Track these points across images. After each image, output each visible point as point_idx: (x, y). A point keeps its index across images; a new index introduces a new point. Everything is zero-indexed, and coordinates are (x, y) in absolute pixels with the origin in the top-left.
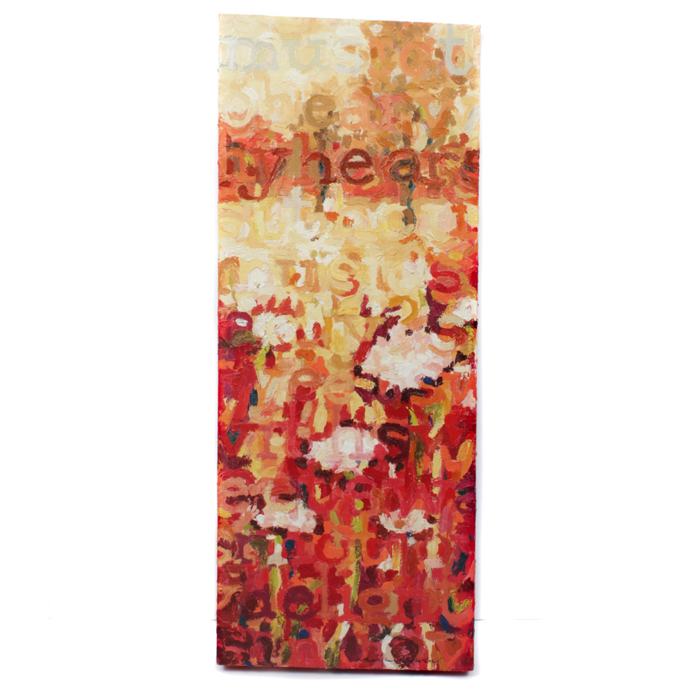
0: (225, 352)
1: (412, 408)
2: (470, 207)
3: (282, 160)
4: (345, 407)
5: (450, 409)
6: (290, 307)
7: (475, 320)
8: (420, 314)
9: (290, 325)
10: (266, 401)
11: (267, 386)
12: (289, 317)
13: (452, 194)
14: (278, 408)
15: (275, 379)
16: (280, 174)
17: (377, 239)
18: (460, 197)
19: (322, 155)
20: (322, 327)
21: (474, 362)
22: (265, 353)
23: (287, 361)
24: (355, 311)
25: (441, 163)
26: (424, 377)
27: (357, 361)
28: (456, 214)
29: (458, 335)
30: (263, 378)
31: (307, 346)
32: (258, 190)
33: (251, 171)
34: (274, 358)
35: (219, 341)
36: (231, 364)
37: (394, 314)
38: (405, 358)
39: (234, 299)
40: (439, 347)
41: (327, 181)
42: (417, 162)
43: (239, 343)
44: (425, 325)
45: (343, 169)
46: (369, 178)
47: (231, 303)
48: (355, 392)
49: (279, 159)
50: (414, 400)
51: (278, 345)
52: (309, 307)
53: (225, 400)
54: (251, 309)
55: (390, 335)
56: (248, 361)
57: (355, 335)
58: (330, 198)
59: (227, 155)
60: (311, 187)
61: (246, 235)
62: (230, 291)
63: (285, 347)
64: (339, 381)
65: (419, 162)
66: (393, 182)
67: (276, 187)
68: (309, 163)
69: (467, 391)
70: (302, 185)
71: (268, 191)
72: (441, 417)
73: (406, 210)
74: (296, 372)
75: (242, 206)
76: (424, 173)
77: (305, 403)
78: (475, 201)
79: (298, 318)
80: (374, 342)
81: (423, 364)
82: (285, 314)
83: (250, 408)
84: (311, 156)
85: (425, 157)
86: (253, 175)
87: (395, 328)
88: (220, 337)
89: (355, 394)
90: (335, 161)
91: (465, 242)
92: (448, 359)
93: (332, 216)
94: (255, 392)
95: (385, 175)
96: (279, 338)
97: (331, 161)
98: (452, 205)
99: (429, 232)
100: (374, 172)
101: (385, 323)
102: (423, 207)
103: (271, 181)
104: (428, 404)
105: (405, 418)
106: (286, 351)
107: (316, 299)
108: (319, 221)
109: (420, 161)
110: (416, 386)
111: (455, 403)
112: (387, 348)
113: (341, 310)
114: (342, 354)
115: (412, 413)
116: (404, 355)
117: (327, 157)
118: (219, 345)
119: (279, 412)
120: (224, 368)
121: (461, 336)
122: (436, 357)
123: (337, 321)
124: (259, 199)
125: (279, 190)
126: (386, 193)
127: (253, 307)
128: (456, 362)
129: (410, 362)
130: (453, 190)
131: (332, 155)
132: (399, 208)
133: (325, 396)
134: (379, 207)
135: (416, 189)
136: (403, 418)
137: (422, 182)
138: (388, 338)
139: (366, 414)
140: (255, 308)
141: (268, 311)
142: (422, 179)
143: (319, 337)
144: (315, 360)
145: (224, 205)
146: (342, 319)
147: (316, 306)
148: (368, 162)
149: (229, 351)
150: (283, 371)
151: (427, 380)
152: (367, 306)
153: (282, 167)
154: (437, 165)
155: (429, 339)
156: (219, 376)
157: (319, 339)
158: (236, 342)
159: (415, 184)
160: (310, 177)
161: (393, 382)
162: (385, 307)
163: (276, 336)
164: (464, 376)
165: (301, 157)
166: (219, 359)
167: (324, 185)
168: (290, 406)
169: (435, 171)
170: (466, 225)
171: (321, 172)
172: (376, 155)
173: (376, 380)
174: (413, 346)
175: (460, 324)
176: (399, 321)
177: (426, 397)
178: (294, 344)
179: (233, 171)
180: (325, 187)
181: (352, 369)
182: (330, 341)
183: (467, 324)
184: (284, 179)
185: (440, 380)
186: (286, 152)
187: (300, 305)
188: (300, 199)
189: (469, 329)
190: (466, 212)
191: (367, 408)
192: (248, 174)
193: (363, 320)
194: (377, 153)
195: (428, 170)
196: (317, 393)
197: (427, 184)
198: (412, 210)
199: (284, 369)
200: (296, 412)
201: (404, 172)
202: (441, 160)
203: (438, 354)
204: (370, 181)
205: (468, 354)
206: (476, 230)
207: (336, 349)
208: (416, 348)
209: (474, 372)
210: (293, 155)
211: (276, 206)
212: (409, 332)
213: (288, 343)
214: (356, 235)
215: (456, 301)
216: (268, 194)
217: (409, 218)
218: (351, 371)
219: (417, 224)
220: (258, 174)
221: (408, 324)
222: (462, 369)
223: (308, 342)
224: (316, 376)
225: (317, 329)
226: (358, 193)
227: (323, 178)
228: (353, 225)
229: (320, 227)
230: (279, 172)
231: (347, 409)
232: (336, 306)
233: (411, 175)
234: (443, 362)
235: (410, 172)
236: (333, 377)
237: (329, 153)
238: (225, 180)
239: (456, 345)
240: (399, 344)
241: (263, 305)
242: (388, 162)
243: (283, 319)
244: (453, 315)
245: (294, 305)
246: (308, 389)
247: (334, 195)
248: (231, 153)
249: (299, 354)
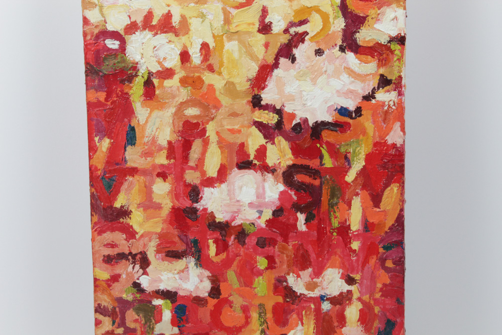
0: (94, 81)
1: (324, 146)
4: (242, 145)
5: (371, 146)
6: (172, 23)
7: (403, 35)
8: (332, 29)
9: (172, 46)
10: (146, 140)
11: (147, 122)
12: (171, 36)
14: (161, 149)
15: (156, 113)
20: (211, 47)
21: (401, 87)
22: (143, 81)
23: (169, 90)
24: (251, 26)
26: (339, 108)
27: (256, 89)
29: (381, 54)
30: (141, 111)
31: (194, 72)
34: (154, 87)
35: (86, 67)
36: (102, 96)
37: (300, 29)
38: (315, 84)
39: (103, 15)
40: (357, 69)
43: (110, 70)
44: (340, 43)
47: (99, 19)
48: (254, 127)
50: (326, 135)
51: (158, 71)
52: (194, 23)
53: (97, 139)
54: (123, 27)
55: (296, 56)
56: (122, 91)
57: (253, 57)
62: (96, 5)
63: (168, 73)
64: (234, 115)
69: (393, 124)
72: (360, 156)
74: (182, 103)
77: (193, 141)
79: (181, 37)
80: (276, 65)
81: (338, 91)
82: (165, 32)
83: (127, 148)
87: (302, 47)
88: (87, 63)
89: (254, 130)
92: (369, 85)
94: (133, 129)
96: (160, 63)
101: (289, 41)
104: (345, 141)
105: (316, 158)
106: (168, 78)
107: (202, 13)
110: (329, 119)
111: (378, 140)
112: (293, 72)
113: (234, 25)
114: (236, 80)
115: (324, 152)
116: (314, 81)
118: (86, 72)
119: (162, 152)
120: (94, 100)
121: (384, 56)
122: (353, 82)
123: (230, 40)
127: (126, 24)
128: (378, 88)
129: (322, 89)
133: (218, 133)
136: (314, 158)
138: (293, 60)
139: (268, 153)
140: (128, 25)
141: (144, 29)
143: (209, 60)
144: (205, 89)
146: (236, 37)
147: (203, 21)
149: (99, 80)
150: (166, 103)
151: (343, 111)
152: (267, 20)
155: (345, 60)
156: (88, 111)
157: (209, 63)
158: (107, 68)
161: (300, 115)
162: (289, 20)
163: (155, 59)
164: (389, 106)
166: (87, 90)
168: (176, 145)
173: (279, 112)
174: (324, 69)
175: (384, 40)
176: (306, 38)
177: (341, 132)
178: (178, 70)
181: (250, 99)
182: (221, 65)
183: (392, 40)
185: (358, 111)
187: (184, 20)
189: (395, 47)
191: (269, 146)
193: (262, 38)
196: (207, 129)
199: (167, 101)
200: (183, 152)
203: (355, 78)
205: (393, 77)
207: (229, 74)
208: (329, 72)
209: (401, 99)
212: (319, 52)
213: (171, 68)
215: (379, 12)
218: (248, 101)
221: (317, 42)
222: (385, 97)
223: (195, 67)
224: (205, 108)
225: (206, 51)
231: (245, 148)
232: (227, 21)
234: (362, 89)
236: (227, 109)
239: (379, 67)
240: (307, 68)
241: (138, 22)
243: (162, 38)
244: (375, 29)
245: (176, 20)
246: (197, 124)
249: (184, 82)
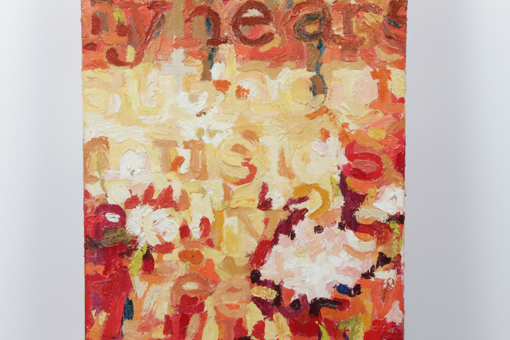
0: (93, 254)
1: (323, 323)
2: (395, 72)
3: (160, 16)
4: (240, 321)
5: (370, 324)
6: (172, 198)
7: (402, 214)
8: (332, 206)
9: (173, 220)
10: (143, 314)
11: (145, 295)
12: (170, 210)
13: (372, 56)
14: (158, 323)
15: (154, 287)
16: (158, 34)
17: (278, 114)
18: (382, 59)
19: (209, 9)
20: (211, 222)
21: (400, 266)
22: (142, 254)
23: (168, 264)
24: (251, 202)
25: (358, 16)
26: (338, 285)
27: (255, 265)
28: (377, 81)
29: (380, 233)
30: (139, 285)
31: (193, 247)
32: (130, 54)
33: (122, 30)
34: (153, 261)
35: (86, 240)
36: (100, 269)
37: (300, 206)
38: (314, 261)
39: (104, 189)
40: (356, 247)
41: (216, 41)
42: (328, 17)
43: (109, 243)
44: (339, 220)
45: (235, 26)
46: (268, 37)
47: (100, 193)
48: (252, 303)
49: (157, 14)
50: (325, 313)
51: (158, 245)
52: (195, 199)
53: (94, 312)
54: (124, 201)
55: (295, 232)
56: (121, 265)
57: (252, 233)
58: (220, 62)
59: (92, 10)
60: (197, 49)
61: (117, 110)
62: (98, 179)
63: (167, 248)
64: (233, 290)
65: (330, 16)
66: (298, 42)
67: (152, 50)
68: (193, 19)
69: (392, 302)
70: (185, 47)
71: (143, 55)
72: (359, 334)
73: (314, 77)
74: (180, 278)
75: (112, 74)
76: (337, 30)
77: (191, 316)
78: (401, 65)
79: (181, 212)
80: (275, 241)
81: (337, 269)
82: (166, 207)
83: (124, 322)
84: (195, 10)
85: (338, 10)
86: (125, 35)
87: (301, 224)
88: (86, 236)
89: (253, 306)
90: (226, 16)
91: (388, 116)
92: (368, 263)
93: (222, 86)
94: (130, 303)
95: (288, 33)
96: (159, 237)
97: (220, 16)
98: (372, 70)
99: (343, 104)
100: (274, 30)
101: (289, 217)
102: (335, 73)
103: (146, 43)
104: (344, 318)
105: (315, 335)
106: (167, 252)
107: (203, 189)
108: (206, 92)
109: (332, 15)
110: (328, 296)
111: (377, 318)
112: (292, 249)
113: (234, 201)
114: (235, 256)
115: (323, 329)
116: (313, 258)
117: (216, 11)
118: (85, 244)
119: (159, 326)
120: (92, 273)
121: (383, 234)
122: (352, 259)
123: (230, 215)
124: (132, 65)
125: (157, 53)
126: (289, 56)
127: (127, 198)
128: (377, 266)
129: (321, 266)
130: (373, 51)
131: (221, 9)
132: (305, 74)
133: (216, 308)
134: (281, 74)
135: (327, 50)
136: (312, 336)
137: (334, 41)
138: (293, 236)
139: (266, 330)
140: (128, 199)
141: (145, 203)
142: (334, 38)
143: (208, 235)
144: (203, 264)
145: (89, 72)
146: (236, 212)
147: (203, 197)
148: (267, 18)
149: (98, 253)
150: (164, 277)
151: (342, 289)
152: (267, 197)
153: (159, 25)
154: (354, 19)
155: (344, 238)
156: (86, 284)
157: (208, 238)
158: (107, 241)
159: (325, 44)
160: (194, 36)
161: (299, 291)
162: (289, 197)
163: (155, 233)
164: (388, 284)
165: (184, 11)
166: (86, 262)
167: (212, 47)
168: (173, 320)
169: (351, 27)
170: (390, 95)
171: (208, 30)
172: (277, 9)
173: (278, 288)
174: (323, 246)
175: (383, 219)
176: (305, 215)
177: (340, 310)
178: (177, 244)
179: (100, 30)
180: (213, 49)
181: (249, 274)
182: (221, 240)
183: (391, 218)
184: (162, 39)
185: (357, 288)
186: (164, 5)
187: (184, 195)
188: (182, 65)
189: (394, 225)
190: (390, 79)
191: (268, 323)
192: (118, 34)
193: (261, 214)
194: (278, 5)
195: (341, 25)
196: (206, 304)
197: (340, 44)
198: (321, 77)
199: (165, 275)
200: (180, 327)
201: (311, 29)
202: (359, 14)
203: (355, 256)
204: (270, 41)
205: (392, 255)
206: (402, 100)
207: (228, 249)
208: (328, 249)
209: (400, 278)
210: (174, 10)
211: (154, 74)
212: (318, 229)
213: (170, 243)
214: (252, 109)
215: (378, 191)
216: (143, 59)
217: (318, 87)
218: (247, 277)
219: (328, 95)
220: (131, 34)
221: (317, 219)
222: (384, 275)
223: (195, 242)
224: (204, 282)
225: (205, 226)
226: (255, 56)
227: (210, 38)
228: (248, 96)
229: (208, 99)
230: (157, 31)
231: (243, 324)
232: (228, 196)
233: (321, 33)
234: (361, 267)
235: (319, 29)
236: (226, 284)
237: (218, 7)
238: (89, 42)
239: (378, 245)
240: (306, 244)
241: (139, 196)
242: (292, 17)
243: (163, 213)
244: (374, 207)
245: (176, 195)
246: (195, 299)
247: (224, 59)
248: (97, 8)
249: (183, 256)
